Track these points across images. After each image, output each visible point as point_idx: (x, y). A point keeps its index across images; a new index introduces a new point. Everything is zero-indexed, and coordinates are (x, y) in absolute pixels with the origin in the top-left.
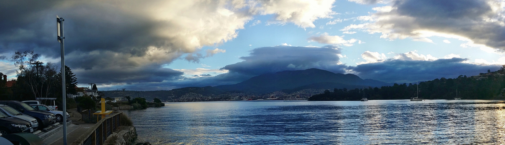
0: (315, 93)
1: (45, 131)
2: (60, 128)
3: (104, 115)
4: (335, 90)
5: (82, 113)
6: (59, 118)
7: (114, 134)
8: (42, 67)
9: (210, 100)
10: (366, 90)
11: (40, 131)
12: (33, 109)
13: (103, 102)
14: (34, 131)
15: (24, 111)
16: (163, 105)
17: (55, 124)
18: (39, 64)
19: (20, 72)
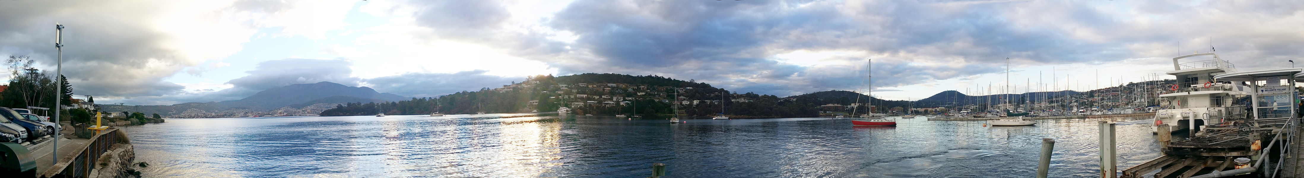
0: (327, 107)
1: (34, 144)
2: (51, 141)
3: (99, 130)
4: (349, 104)
5: (75, 127)
6: (50, 130)
7: (109, 152)
8: (37, 74)
9: (213, 117)
10: (383, 104)
11: (28, 143)
12: (24, 118)
13: (99, 116)
14: (23, 142)
15: (13, 120)
16: (163, 121)
17: (46, 137)
18: (34, 71)
19: (13, 77)
